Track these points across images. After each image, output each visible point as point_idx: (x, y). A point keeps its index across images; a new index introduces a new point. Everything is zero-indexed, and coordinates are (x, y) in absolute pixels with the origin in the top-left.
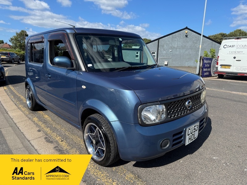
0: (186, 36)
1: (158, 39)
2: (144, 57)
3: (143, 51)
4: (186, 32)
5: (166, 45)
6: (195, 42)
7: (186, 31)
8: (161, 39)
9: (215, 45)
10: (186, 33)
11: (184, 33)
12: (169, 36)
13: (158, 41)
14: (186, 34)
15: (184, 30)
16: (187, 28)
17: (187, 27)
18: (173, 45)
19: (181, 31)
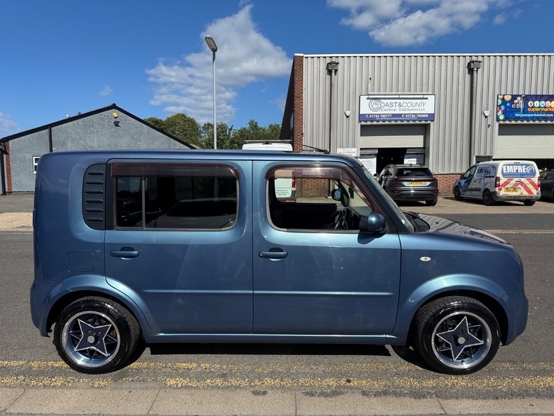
0: (117, 124)
1: (49, 127)
2: (12, 171)
3: (7, 154)
4: (115, 115)
5: (72, 143)
6: (136, 137)
7: (115, 113)
8: (56, 128)
9: (174, 145)
10: (116, 118)
11: (110, 117)
12: (75, 122)
13: (47, 130)
14: (116, 120)
15: (110, 111)
16: (114, 107)
17: (114, 104)
18: (88, 142)
19: (103, 113)
